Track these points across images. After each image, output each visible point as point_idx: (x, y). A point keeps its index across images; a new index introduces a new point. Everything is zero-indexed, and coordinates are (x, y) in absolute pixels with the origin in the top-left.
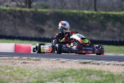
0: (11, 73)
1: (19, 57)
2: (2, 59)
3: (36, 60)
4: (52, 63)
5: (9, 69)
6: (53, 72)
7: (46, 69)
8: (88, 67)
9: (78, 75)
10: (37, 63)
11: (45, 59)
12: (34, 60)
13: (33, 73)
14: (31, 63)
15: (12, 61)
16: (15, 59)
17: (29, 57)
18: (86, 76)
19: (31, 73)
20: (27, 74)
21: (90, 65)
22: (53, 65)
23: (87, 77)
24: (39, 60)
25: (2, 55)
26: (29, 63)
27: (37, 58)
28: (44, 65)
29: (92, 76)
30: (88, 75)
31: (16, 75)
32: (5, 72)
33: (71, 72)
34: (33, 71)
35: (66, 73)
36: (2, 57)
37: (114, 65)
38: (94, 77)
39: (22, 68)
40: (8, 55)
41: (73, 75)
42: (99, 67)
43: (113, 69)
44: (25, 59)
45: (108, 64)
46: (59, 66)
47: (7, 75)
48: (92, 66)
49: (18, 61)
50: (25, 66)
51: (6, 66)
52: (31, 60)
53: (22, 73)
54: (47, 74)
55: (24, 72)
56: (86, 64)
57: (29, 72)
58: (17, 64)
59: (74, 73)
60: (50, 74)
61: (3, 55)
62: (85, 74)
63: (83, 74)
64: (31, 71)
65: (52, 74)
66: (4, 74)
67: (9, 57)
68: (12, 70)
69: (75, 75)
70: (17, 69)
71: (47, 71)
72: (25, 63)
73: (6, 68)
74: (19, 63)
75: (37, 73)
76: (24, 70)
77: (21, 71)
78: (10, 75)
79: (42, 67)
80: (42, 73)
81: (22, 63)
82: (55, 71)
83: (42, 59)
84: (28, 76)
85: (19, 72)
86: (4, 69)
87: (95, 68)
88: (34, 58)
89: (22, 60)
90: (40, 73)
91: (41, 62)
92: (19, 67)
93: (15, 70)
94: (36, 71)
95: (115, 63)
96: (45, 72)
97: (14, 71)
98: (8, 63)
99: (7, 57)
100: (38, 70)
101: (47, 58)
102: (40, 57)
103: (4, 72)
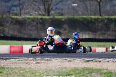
0: (23, 74)
1: (33, 58)
2: (19, 60)
3: (48, 60)
4: (61, 62)
5: (22, 70)
6: (59, 72)
7: (54, 69)
8: (90, 65)
9: (81, 73)
10: (48, 63)
11: (55, 59)
12: (46, 60)
13: (42, 73)
14: (43, 63)
15: (27, 61)
16: (30, 60)
17: (42, 58)
18: (87, 74)
19: (40, 73)
20: (37, 74)
21: (93, 63)
22: (61, 64)
23: (89, 75)
24: (50, 60)
25: (19, 57)
26: (41, 63)
27: (49, 59)
28: (54, 65)
29: (93, 74)
30: (89, 73)
31: (28, 75)
32: (19, 73)
33: (74, 71)
34: (42, 72)
35: (70, 72)
36: (19, 58)
37: (113, 62)
38: (94, 75)
39: (33, 69)
40: (24, 57)
41: (76, 74)
42: (100, 64)
43: (112, 66)
44: (38, 60)
45: (108, 62)
46: (66, 65)
47: (20, 76)
48: (94, 64)
49: (32, 62)
50: (37, 66)
51: (20, 68)
52: (43, 60)
53: (32, 73)
54: (54, 74)
55: (34, 72)
56: (89, 62)
57: (39, 72)
58: (31, 64)
59: (77, 72)
60: (56, 74)
61: (21, 57)
62: (87, 72)
63: (85, 73)
64: (40, 72)
65: (58, 73)
66: (17, 75)
67: (25, 58)
68: (24, 71)
69: (78, 74)
70: (29, 70)
71: (54, 71)
72: (38, 63)
73: (19, 69)
74: (33, 63)
75: (45, 73)
76: (35, 71)
77: (32, 72)
78: (22, 75)
79: (52, 66)
80: (50, 73)
81: (35, 63)
82: (61, 71)
83: (52, 59)
84: (37, 76)
85: (30, 72)
86: (18, 70)
87: (96, 66)
88: (46, 59)
89: (36, 60)
90: (48, 73)
91: (52, 61)
92: (31, 68)
93: (27, 70)
94: (44, 71)
95: (114, 60)
96: (52, 72)
97: (26, 72)
98: (24, 64)
99: (23, 58)
100: (46, 71)
101: (57, 58)
102: (51, 57)
103: (17, 73)
